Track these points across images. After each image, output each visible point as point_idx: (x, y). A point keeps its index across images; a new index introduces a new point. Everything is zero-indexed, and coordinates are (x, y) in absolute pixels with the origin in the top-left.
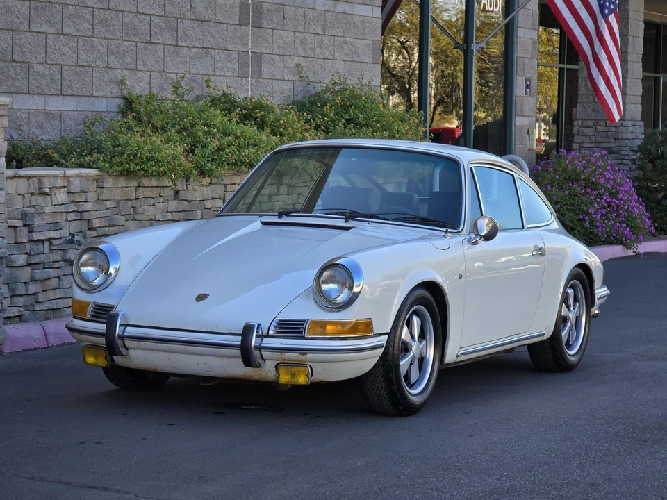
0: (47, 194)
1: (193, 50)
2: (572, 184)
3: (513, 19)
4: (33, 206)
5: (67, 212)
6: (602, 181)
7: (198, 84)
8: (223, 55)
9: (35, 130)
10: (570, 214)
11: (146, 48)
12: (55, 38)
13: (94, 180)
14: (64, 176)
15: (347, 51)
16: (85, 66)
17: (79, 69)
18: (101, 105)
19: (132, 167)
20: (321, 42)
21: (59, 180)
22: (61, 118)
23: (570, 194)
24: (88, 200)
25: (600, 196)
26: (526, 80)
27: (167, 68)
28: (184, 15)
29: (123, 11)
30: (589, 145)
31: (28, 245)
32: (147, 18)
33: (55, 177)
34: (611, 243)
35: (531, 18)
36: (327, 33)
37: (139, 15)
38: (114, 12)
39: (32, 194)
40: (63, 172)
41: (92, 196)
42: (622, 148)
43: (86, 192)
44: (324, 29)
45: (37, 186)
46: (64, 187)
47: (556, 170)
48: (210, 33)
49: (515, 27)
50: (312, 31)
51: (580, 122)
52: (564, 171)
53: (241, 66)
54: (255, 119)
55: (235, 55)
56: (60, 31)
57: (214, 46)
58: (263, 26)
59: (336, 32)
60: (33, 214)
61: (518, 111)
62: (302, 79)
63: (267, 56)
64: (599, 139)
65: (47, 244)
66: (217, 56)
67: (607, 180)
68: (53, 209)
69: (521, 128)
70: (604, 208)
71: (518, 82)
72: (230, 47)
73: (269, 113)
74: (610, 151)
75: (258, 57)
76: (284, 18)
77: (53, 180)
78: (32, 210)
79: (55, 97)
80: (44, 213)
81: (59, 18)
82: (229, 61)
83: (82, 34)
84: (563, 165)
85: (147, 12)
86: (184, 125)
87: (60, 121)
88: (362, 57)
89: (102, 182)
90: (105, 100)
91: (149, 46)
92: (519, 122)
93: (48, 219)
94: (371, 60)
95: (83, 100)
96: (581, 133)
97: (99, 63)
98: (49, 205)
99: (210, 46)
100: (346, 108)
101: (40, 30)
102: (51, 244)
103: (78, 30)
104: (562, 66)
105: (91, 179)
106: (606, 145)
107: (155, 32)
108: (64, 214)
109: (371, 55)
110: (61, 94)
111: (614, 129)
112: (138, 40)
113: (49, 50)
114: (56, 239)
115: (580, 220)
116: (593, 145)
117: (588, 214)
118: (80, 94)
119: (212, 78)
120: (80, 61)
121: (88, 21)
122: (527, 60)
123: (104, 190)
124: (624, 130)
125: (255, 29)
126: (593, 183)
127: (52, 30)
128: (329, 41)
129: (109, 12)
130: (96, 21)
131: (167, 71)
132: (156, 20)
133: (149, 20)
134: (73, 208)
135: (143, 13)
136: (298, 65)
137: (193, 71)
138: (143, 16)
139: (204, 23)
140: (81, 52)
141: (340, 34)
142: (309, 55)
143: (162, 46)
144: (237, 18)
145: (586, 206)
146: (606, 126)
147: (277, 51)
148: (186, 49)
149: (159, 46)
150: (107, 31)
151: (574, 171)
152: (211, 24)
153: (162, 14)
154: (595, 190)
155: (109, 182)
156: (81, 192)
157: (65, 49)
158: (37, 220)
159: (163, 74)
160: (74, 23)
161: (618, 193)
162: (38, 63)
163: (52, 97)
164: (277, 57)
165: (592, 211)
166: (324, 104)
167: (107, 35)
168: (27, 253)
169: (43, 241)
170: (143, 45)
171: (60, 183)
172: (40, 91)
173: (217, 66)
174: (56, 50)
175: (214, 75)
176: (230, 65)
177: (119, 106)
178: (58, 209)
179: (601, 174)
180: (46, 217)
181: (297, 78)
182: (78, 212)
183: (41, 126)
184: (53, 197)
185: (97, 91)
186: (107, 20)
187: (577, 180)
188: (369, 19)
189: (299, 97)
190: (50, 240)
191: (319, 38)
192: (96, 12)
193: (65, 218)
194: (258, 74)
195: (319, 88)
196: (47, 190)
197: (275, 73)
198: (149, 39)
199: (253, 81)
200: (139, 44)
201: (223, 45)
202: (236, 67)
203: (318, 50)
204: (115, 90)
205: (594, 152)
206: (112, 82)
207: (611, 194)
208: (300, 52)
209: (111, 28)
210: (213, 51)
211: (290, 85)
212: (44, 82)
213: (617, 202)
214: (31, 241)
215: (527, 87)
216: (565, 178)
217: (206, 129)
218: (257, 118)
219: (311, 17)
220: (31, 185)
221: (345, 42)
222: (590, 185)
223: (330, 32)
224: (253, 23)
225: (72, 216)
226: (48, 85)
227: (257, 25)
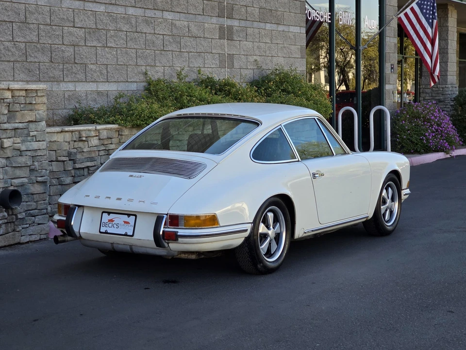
0: (84, 141)
1: (190, 54)
2: (417, 120)
3: (383, 30)
4: (76, 148)
5: (99, 151)
6: (433, 118)
7: (194, 72)
8: (210, 56)
9: (90, 102)
10: (416, 136)
11: (161, 54)
12: (102, 49)
13: (116, 131)
14: (96, 130)
15: (285, 52)
16: (122, 65)
17: (118, 67)
18: (134, 87)
19: (139, 123)
20: (270, 48)
21: (92, 132)
22: (107, 95)
23: (415, 125)
24: (113, 143)
25: (432, 126)
26: (391, 65)
27: (174, 64)
28: (184, 34)
29: (145, 33)
30: (428, 98)
31: (73, 172)
32: (161, 37)
33: (89, 130)
34: (438, 151)
35: (393, 31)
36: (273, 42)
37: (156, 35)
38: (140, 34)
39: (75, 141)
40: (95, 127)
41: (115, 140)
42: (446, 99)
43: (111, 138)
44: (271, 40)
45: (77, 136)
46: (97, 136)
47: (408, 113)
48: (201, 44)
49: (385, 37)
50: (264, 41)
51: (424, 86)
52: (412, 113)
53: (220, 62)
54: (225, 91)
55: (217, 56)
56: (106, 45)
57: (204, 51)
58: (234, 39)
59: (279, 41)
60: (75, 154)
61: (387, 82)
62: (259, 68)
63: (236, 55)
64: (434, 95)
65: (86, 170)
66: (205, 57)
67: (436, 117)
68: (89, 149)
69: (389, 91)
70: (434, 132)
71: (387, 66)
72: (213, 52)
73: (233, 88)
74: (440, 101)
75: (231, 57)
76: (247, 35)
77: (87, 132)
78: (75, 150)
79: (104, 83)
80: (83, 152)
81: (104, 38)
82: (213, 59)
83: (120, 46)
84: (412, 110)
85: (161, 33)
86: (176, 97)
87: (107, 97)
88: (295, 55)
89: (122, 132)
90: (136, 83)
91: (163, 53)
92: (388, 87)
93: (86, 155)
94: (300, 57)
95: (121, 84)
96: (424, 92)
97: (130, 63)
98: (87, 147)
99: (201, 51)
100: (282, 83)
101: (92, 45)
102: (89, 170)
103: (117, 45)
104: (417, 57)
105: (114, 130)
106: (437, 98)
107: (166, 45)
108: (97, 152)
109: (300, 54)
110: (107, 81)
111: (441, 89)
112: (156, 49)
113: (98, 56)
114: (92, 166)
115: (420, 139)
116: (431, 98)
117: (425, 136)
118: (119, 81)
119: (202, 69)
120: (118, 62)
121: (123, 39)
122: (391, 54)
123: (123, 137)
124: (447, 89)
125: (229, 41)
126: (428, 119)
127: (100, 45)
128: (274, 47)
129: (137, 34)
130: (128, 39)
131: (175, 66)
132: (167, 38)
133: (162, 37)
134: (103, 148)
135: (158, 34)
136: (256, 60)
137: (191, 65)
138: (158, 36)
139: (197, 39)
140: (119, 57)
141: (281, 43)
142: (262, 55)
143: (171, 52)
144: (218, 35)
145: (424, 131)
146: (437, 88)
147: (243, 53)
148: (186, 53)
149: (169, 52)
150: (136, 44)
151: (418, 113)
152: (202, 39)
153: (171, 34)
154: (429, 122)
155: (126, 132)
156: (108, 138)
157: (109, 56)
158: (79, 156)
159: (172, 68)
160: (114, 40)
161: (441, 124)
162: (91, 64)
163: (101, 83)
164: (243, 56)
165: (427, 134)
166: (270, 81)
167: (135, 47)
168: (72, 176)
169: (83, 168)
170: (159, 52)
171: (93, 134)
172: (93, 80)
173: (206, 62)
174: (103, 56)
175: (204, 67)
176: (214, 62)
177: (145, 86)
178: (92, 149)
179: (432, 114)
180: (85, 154)
181: (255, 67)
182: (106, 150)
183: (95, 100)
184: (89, 142)
185: (130, 79)
186: (135, 39)
187: (420, 118)
188: (298, 34)
189: (257, 78)
190: (88, 167)
191: (268, 45)
192: (128, 34)
193: (98, 154)
194: (232, 66)
195: (269, 72)
196: (84, 139)
197: (242, 65)
198: (162, 48)
199: (229, 70)
200: (156, 51)
201: (210, 50)
202: (218, 62)
203: (268, 52)
204: (142, 77)
205: (429, 102)
206: (140, 73)
207: (438, 125)
208: (257, 52)
209: (138, 43)
210: (203, 54)
211: (251, 71)
212: (95, 75)
213: (441, 129)
214: (75, 169)
215: (392, 68)
216: (413, 117)
217: (188, 98)
218: (226, 90)
219: (263, 34)
220: (74, 135)
221: (285, 47)
222: (426, 120)
223: (275, 42)
224: (227, 38)
225: (102, 153)
226: (99, 76)
227: (230, 39)
